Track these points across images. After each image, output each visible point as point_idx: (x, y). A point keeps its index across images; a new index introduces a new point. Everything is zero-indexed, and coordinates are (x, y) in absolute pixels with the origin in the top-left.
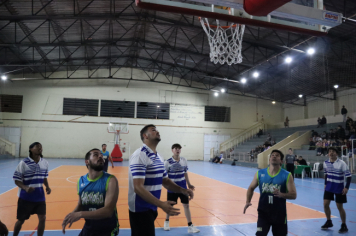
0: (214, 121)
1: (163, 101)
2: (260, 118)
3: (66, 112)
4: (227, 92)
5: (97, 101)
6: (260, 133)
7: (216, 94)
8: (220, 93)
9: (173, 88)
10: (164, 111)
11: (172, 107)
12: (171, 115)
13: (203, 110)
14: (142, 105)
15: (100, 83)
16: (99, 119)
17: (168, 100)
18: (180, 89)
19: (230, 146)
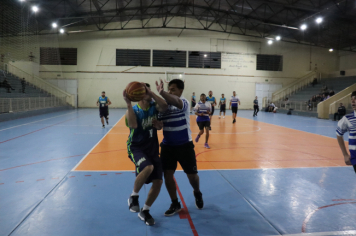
0: (266, 69)
1: (214, 50)
2: (313, 66)
3: (119, 63)
4: (282, 40)
5: (149, 51)
6: (315, 82)
7: (270, 42)
8: (275, 41)
9: (225, 36)
10: (215, 60)
11: (223, 56)
12: (223, 64)
13: (254, 59)
14: (194, 54)
15: (151, 32)
16: (151, 69)
17: (220, 49)
18: (232, 37)
19: (283, 95)
